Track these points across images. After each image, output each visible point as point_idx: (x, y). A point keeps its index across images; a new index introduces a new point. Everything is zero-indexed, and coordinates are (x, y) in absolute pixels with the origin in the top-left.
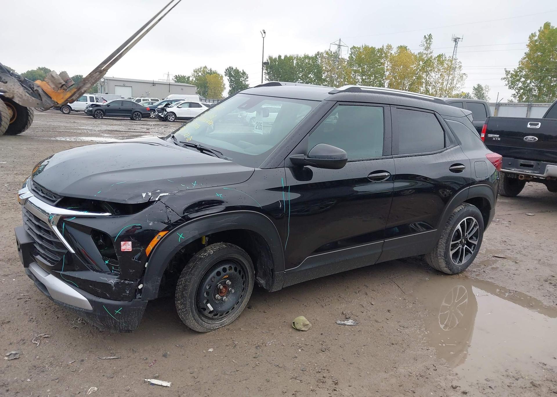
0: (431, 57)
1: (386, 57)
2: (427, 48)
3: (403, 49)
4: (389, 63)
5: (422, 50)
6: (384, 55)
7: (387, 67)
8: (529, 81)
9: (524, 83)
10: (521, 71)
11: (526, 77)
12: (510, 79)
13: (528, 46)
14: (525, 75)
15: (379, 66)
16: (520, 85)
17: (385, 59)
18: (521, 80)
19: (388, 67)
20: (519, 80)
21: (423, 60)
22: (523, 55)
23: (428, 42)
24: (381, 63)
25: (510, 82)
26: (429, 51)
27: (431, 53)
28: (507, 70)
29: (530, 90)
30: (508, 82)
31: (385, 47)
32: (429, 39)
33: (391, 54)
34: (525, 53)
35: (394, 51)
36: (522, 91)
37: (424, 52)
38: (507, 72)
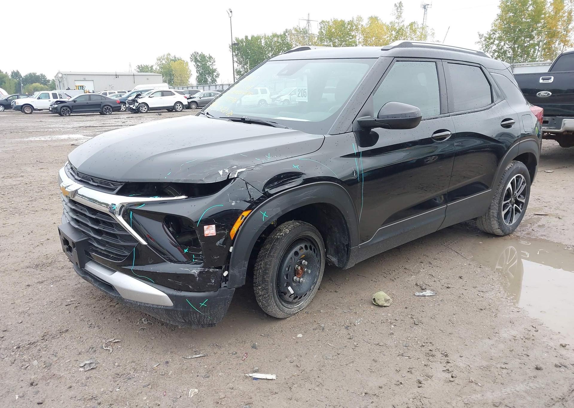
0: (403, 26)
1: (357, 29)
2: (399, 17)
3: (374, 19)
4: (360, 35)
5: (393, 18)
6: (354, 27)
7: (359, 40)
8: (502, 44)
9: (498, 45)
10: (494, 33)
11: (500, 39)
12: (484, 42)
13: (500, 7)
14: (499, 37)
15: (351, 39)
16: (494, 47)
17: (356, 32)
18: (494, 43)
19: (360, 40)
20: (492, 43)
21: (395, 29)
22: (496, 17)
23: (399, 10)
24: (353, 36)
25: (484, 46)
26: (401, 19)
27: (403, 21)
28: (480, 33)
29: (505, 52)
30: (482, 45)
31: (355, 19)
32: (399, 6)
33: (362, 25)
34: (497, 15)
35: (365, 22)
36: (496, 54)
37: (396, 21)
38: (481, 36)
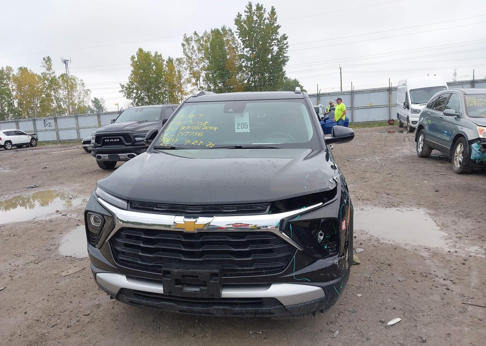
0: (55, 77)
1: (9, 78)
2: (49, 69)
3: (23, 70)
4: (13, 83)
5: (44, 70)
6: (5, 77)
7: (12, 87)
8: (139, 92)
9: (137, 93)
10: (132, 85)
11: (137, 88)
12: (126, 91)
13: (132, 65)
14: (136, 87)
15: (3, 86)
16: (134, 95)
17: (8, 80)
18: (134, 91)
19: (14, 88)
20: (132, 92)
21: (48, 79)
22: (131, 73)
23: (48, 63)
24: (5, 84)
25: (126, 94)
26: (51, 72)
27: (53, 73)
28: (122, 84)
29: (143, 99)
30: (125, 93)
31: (5, 69)
32: (48, 60)
33: (13, 75)
34: (132, 71)
35: (15, 72)
36: (137, 100)
37: (47, 73)
38: (123, 86)
